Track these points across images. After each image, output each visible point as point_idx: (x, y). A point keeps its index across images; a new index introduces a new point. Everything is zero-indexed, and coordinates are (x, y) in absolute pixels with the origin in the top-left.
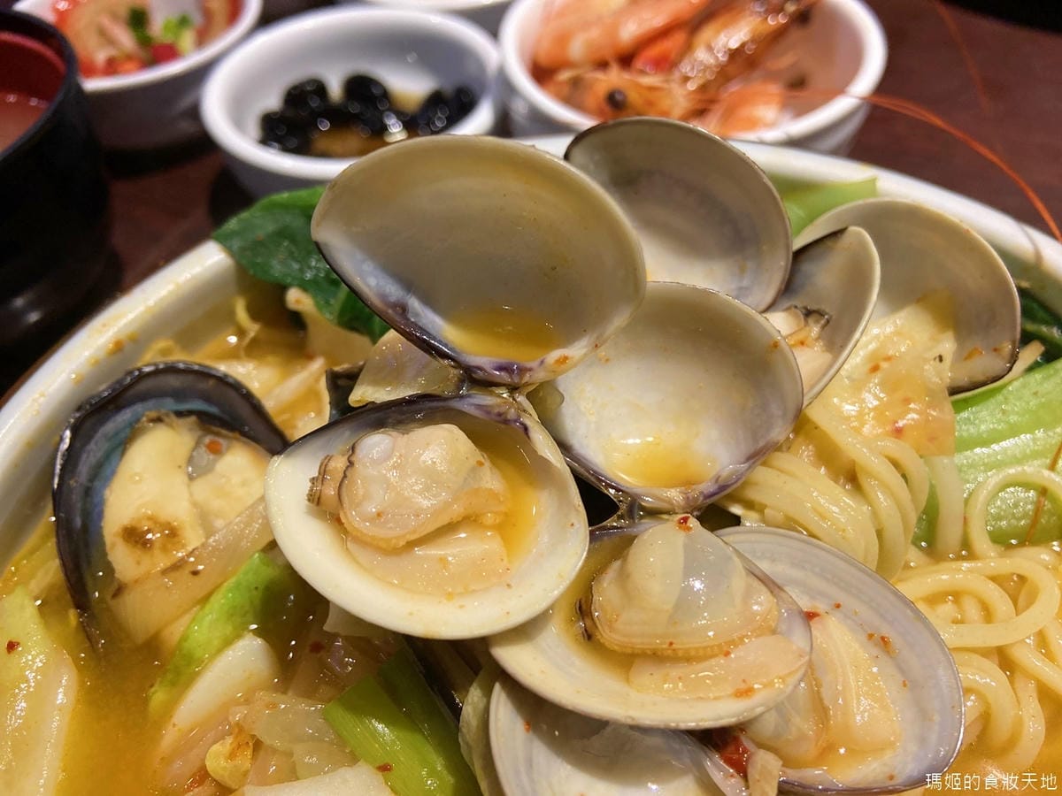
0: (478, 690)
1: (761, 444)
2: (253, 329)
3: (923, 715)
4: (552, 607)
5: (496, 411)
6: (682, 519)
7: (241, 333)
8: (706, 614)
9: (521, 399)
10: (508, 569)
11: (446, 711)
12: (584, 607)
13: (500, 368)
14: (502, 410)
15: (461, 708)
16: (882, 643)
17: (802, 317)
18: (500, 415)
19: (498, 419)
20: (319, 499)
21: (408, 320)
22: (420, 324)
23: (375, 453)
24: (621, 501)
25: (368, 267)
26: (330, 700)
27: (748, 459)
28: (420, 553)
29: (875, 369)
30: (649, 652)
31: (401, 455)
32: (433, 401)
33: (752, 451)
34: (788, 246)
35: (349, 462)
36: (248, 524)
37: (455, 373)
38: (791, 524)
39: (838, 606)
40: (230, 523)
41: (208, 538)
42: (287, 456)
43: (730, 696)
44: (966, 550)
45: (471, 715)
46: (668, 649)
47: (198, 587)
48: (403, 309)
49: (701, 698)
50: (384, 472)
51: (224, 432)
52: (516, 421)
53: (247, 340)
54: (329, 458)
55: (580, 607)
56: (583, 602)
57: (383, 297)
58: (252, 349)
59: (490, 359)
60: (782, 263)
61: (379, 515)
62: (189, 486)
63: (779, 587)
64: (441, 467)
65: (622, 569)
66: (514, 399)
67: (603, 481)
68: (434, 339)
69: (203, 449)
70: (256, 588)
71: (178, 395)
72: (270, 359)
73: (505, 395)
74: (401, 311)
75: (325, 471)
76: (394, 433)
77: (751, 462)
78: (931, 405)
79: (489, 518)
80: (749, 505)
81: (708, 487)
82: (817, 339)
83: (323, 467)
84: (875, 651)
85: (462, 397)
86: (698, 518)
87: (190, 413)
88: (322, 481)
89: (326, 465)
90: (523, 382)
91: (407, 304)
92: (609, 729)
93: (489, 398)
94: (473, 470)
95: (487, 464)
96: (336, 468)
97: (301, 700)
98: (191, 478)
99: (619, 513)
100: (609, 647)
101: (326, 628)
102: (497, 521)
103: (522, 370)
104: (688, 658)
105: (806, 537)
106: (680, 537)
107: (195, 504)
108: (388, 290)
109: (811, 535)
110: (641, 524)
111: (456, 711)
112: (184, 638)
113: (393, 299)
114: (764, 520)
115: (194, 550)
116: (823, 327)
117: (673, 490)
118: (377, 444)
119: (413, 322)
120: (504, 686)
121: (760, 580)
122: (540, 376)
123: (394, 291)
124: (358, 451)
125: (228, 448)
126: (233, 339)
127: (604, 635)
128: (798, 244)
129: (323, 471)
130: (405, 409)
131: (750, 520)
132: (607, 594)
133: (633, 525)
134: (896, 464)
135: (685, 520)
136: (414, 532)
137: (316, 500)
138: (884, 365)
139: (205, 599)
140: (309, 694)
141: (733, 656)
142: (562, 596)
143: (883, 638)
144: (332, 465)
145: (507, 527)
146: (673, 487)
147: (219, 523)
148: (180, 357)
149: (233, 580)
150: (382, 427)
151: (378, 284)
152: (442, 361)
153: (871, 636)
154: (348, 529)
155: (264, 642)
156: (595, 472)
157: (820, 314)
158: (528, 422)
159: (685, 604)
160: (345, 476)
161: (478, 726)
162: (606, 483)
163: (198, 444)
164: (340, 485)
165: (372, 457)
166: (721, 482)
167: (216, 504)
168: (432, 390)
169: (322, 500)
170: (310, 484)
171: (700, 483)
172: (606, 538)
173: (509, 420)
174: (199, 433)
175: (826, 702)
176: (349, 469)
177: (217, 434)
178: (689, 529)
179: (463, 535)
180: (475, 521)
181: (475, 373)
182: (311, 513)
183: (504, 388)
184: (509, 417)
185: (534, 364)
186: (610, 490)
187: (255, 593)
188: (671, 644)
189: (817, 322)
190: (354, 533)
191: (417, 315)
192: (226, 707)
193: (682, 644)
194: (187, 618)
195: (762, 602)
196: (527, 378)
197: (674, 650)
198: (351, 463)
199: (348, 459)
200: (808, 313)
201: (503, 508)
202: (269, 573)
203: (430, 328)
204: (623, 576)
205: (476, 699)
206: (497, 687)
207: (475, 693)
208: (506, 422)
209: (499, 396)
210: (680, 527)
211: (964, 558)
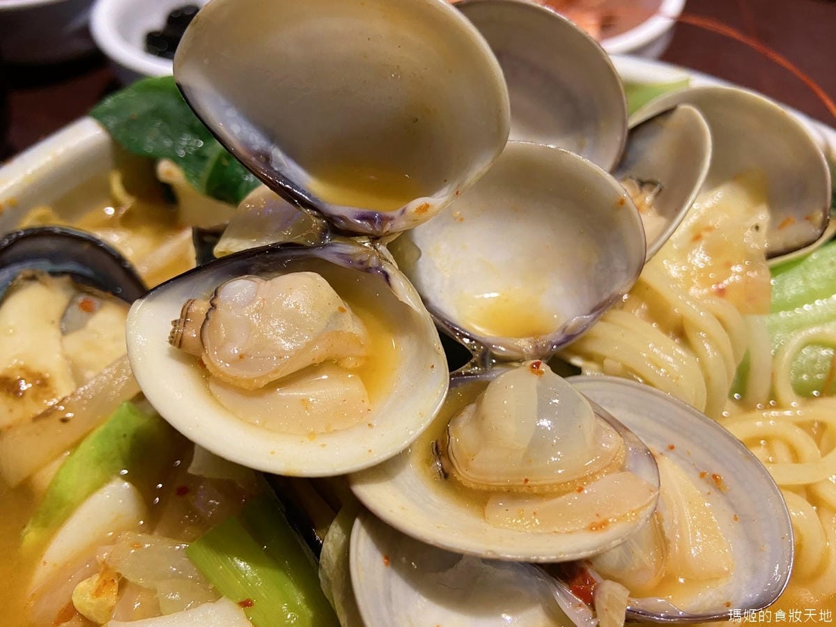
0: (338, 528)
1: (605, 297)
2: (128, 202)
3: (754, 545)
4: (411, 446)
5: (358, 259)
6: (535, 364)
7: (117, 205)
8: (559, 453)
9: (382, 248)
10: (369, 410)
11: (306, 548)
12: (440, 448)
13: (362, 218)
14: (364, 258)
15: (322, 545)
16: (714, 481)
17: (637, 186)
18: (361, 263)
19: (360, 266)
20: (181, 341)
21: (272, 169)
22: (283, 173)
23: (238, 297)
24: (474, 350)
25: (231, 113)
26: (194, 539)
27: (593, 311)
28: (284, 394)
29: (697, 238)
30: (505, 490)
31: (264, 299)
32: (295, 250)
33: (597, 303)
34: (624, 122)
35: (212, 305)
36: (116, 376)
37: (317, 223)
38: (628, 373)
39: (672, 448)
40: (101, 374)
41: (78, 386)
42: (150, 300)
43: (585, 529)
44: (773, 400)
45: (331, 551)
46: (523, 486)
47: (66, 434)
48: (267, 158)
49: (555, 532)
50: (247, 315)
51: (97, 291)
52: (377, 269)
53: (123, 211)
54: (191, 302)
55: (437, 448)
56: (439, 443)
57: (246, 144)
58: (127, 221)
59: (352, 208)
60: (619, 138)
61: (241, 357)
62: (61, 341)
63: (625, 428)
64: (303, 311)
65: (477, 411)
66: (375, 248)
67: (458, 331)
68: (298, 188)
69: (75, 308)
70: (125, 436)
71: (53, 257)
72: (145, 230)
73: (366, 245)
74: (264, 160)
75: (187, 314)
76: (258, 279)
77: (596, 313)
78: (751, 268)
79: (350, 363)
80: (589, 357)
81: (555, 336)
82: (650, 207)
83: (185, 310)
84: (707, 489)
85: (324, 246)
86: (548, 364)
87: (63, 273)
88: (185, 324)
89: (188, 308)
90: (384, 231)
91: (271, 154)
92: (463, 563)
93: (351, 247)
94: (335, 315)
95: (349, 312)
96: (198, 311)
97: (166, 540)
98: (64, 333)
99: (473, 361)
100: (465, 485)
101: (190, 471)
102: (358, 365)
103: (384, 220)
104: (541, 494)
105: (642, 385)
106: (534, 380)
107: (67, 357)
108: (251, 139)
109: (647, 382)
110: (493, 371)
111: (317, 548)
112: (55, 482)
113: (256, 147)
114: (604, 370)
115: (64, 399)
116: (657, 195)
117: (523, 340)
118: (240, 289)
119: (276, 171)
120: (363, 522)
121: (606, 420)
122: (400, 225)
123: (257, 141)
124: (221, 296)
125: (101, 307)
126: (110, 211)
127: (460, 472)
128: (632, 122)
129: (185, 314)
130: (268, 256)
131: (590, 369)
132: (463, 436)
133: (485, 372)
134: (720, 320)
135: (538, 365)
136: (276, 371)
137: (178, 342)
138: (706, 235)
139: (75, 446)
140: (174, 534)
141: (586, 492)
142: (420, 438)
143: (714, 476)
144: (194, 308)
145: (367, 372)
146: (522, 337)
147: (89, 374)
148: (57, 223)
149: (101, 428)
150: (246, 274)
151: (241, 132)
152: (304, 210)
153: (702, 475)
154: (211, 370)
155: (131, 485)
156: (450, 323)
157: (653, 183)
158: (389, 270)
159: (539, 442)
160: (207, 318)
161: (337, 562)
162: (460, 333)
163: (71, 302)
164: (203, 327)
165: (235, 301)
166: (568, 332)
167: (87, 357)
168: (297, 239)
169: (184, 342)
170: (172, 327)
171: (547, 334)
172: (460, 384)
173: (371, 268)
174: (72, 292)
175: (667, 535)
176: (212, 312)
177: (90, 293)
178: (541, 373)
179: (325, 377)
180: (337, 364)
181: (337, 222)
182: (172, 355)
183: (365, 237)
184: (370, 265)
185: (396, 213)
186: (464, 339)
187: (123, 440)
188: (526, 480)
189: (651, 190)
190: (216, 375)
191: (280, 165)
192: (94, 547)
193: (537, 481)
194: (56, 464)
195: (612, 442)
196: (388, 227)
197: (529, 487)
198: (213, 306)
199: (210, 302)
200: (642, 184)
201: (363, 352)
202: (137, 422)
203: (293, 178)
204: (478, 417)
205: (336, 536)
206: (357, 522)
207: (335, 530)
208: (368, 270)
209: (361, 245)
210: (533, 372)
211: (772, 408)
